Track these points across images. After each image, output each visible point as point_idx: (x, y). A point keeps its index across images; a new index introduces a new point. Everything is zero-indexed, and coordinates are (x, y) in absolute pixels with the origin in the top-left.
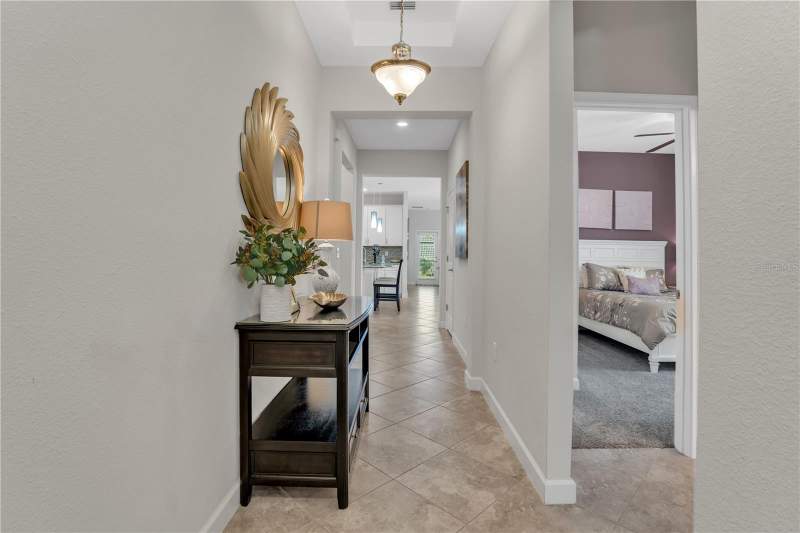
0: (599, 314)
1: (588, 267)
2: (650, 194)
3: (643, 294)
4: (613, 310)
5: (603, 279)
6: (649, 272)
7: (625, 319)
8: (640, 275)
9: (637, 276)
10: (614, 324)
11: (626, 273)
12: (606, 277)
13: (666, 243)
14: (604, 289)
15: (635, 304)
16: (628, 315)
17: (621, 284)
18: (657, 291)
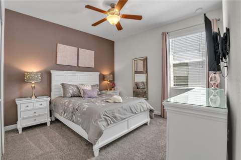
0: (66, 114)
1: (63, 85)
2: (93, 52)
3: (90, 97)
4: (73, 112)
5: (71, 91)
6: (93, 86)
7: (79, 119)
8: (89, 88)
9: (87, 89)
10: (73, 121)
11: (82, 87)
12: (73, 90)
13: (99, 73)
14: (72, 97)
15: (85, 109)
16: (80, 117)
17: (80, 93)
18: (96, 95)
